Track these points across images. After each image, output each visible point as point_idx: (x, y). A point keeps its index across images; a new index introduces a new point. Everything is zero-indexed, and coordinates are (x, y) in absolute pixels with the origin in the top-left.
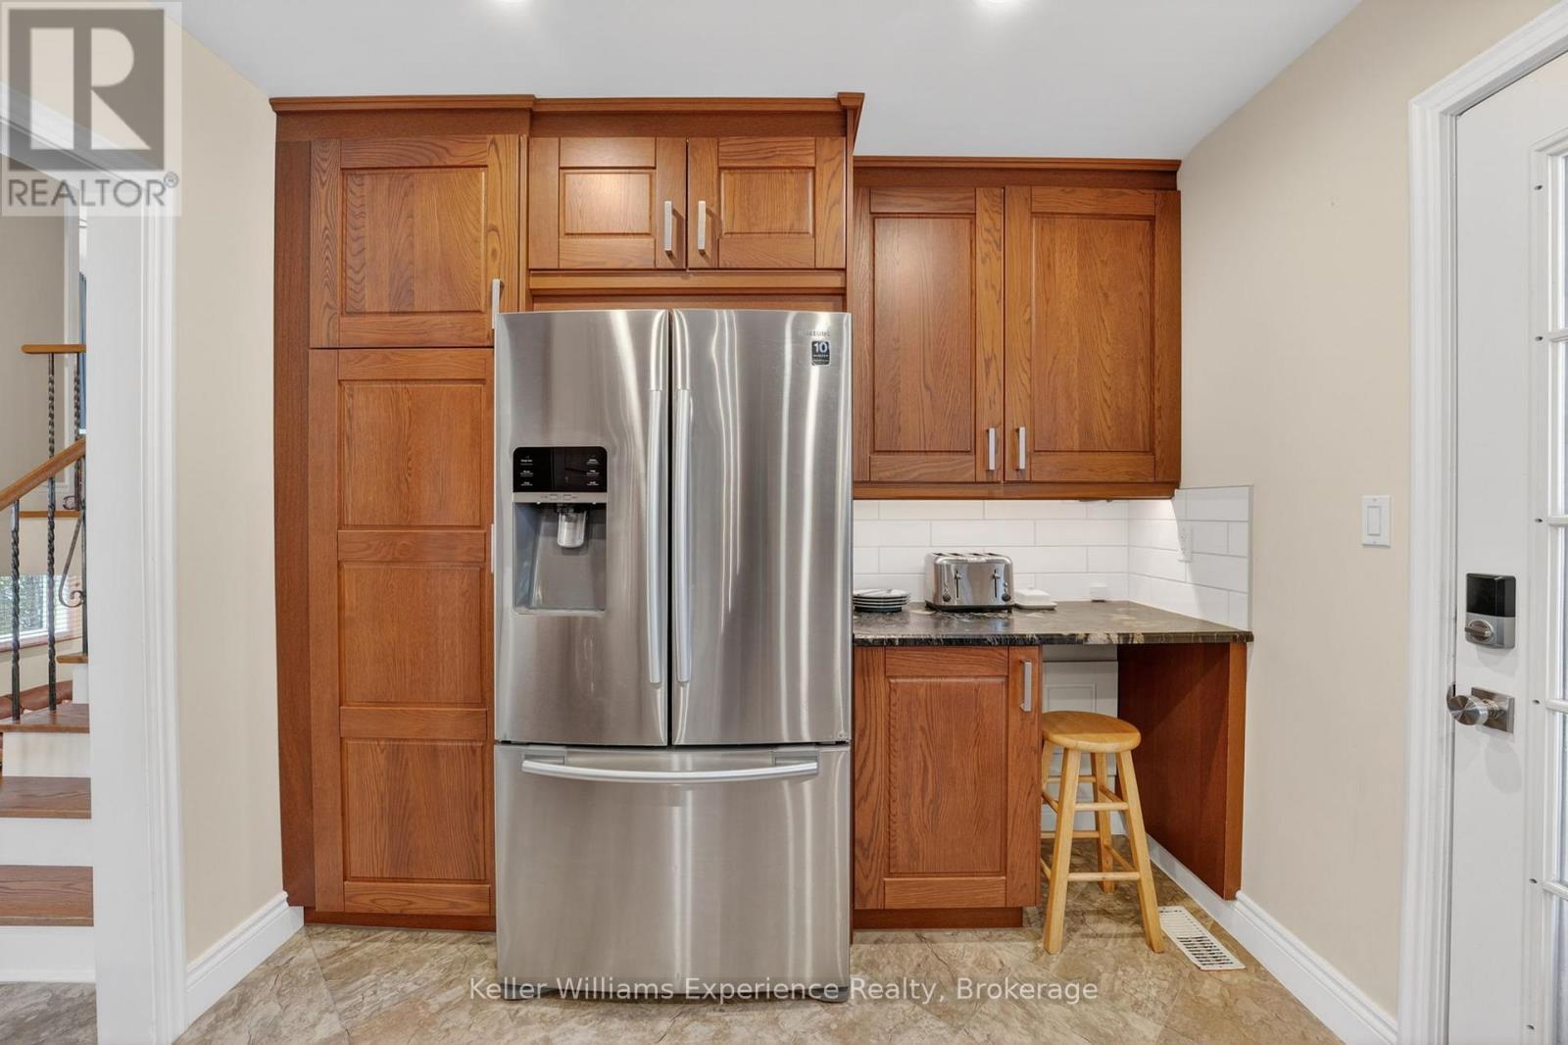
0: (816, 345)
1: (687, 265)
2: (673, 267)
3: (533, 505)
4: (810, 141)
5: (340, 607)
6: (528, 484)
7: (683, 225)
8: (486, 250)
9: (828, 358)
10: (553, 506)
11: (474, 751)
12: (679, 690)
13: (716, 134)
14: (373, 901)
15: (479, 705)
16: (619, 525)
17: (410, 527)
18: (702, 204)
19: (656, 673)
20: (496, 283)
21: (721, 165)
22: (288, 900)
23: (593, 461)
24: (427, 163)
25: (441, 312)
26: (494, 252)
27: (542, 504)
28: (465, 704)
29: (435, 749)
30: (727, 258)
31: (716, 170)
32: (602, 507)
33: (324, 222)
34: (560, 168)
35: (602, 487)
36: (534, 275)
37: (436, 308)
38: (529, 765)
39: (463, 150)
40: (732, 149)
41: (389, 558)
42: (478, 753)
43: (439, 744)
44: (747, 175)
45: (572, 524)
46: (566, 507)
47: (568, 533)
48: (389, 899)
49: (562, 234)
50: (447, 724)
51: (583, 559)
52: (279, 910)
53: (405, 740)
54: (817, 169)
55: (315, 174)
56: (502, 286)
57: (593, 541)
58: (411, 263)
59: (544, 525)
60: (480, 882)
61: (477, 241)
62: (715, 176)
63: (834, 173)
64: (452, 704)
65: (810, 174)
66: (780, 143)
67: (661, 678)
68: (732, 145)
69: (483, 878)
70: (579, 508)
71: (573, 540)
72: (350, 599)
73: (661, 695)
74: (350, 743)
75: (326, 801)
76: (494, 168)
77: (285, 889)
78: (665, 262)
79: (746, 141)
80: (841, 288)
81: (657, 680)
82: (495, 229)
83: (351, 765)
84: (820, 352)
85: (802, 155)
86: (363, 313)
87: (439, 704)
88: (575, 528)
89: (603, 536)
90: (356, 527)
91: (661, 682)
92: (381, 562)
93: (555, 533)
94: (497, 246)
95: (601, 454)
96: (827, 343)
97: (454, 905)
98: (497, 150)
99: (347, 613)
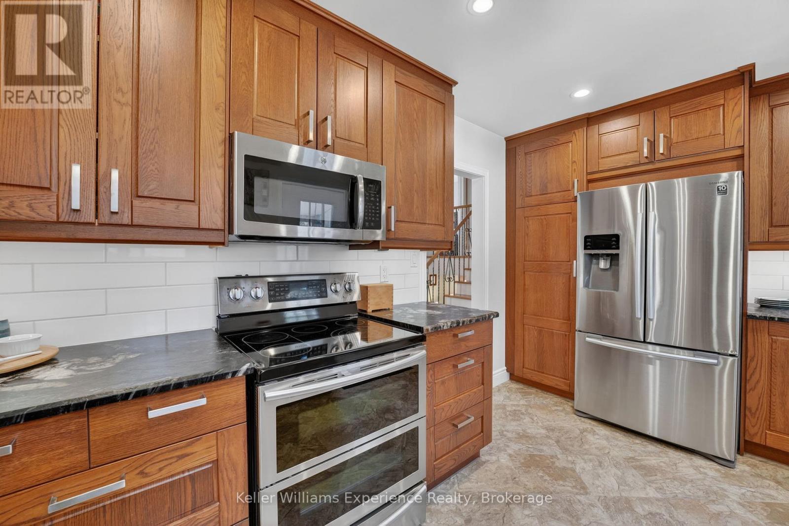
0: (720, 187)
1: (654, 159)
2: (648, 162)
3: (590, 255)
4: (722, 93)
5: (524, 285)
6: (589, 247)
7: (653, 145)
8: (572, 169)
9: (727, 192)
10: (598, 255)
11: (566, 335)
12: (649, 323)
13: (669, 104)
14: (532, 376)
15: (568, 320)
16: (624, 261)
17: (546, 261)
18: (662, 135)
19: (639, 313)
20: (576, 180)
21: (671, 116)
22: (507, 370)
23: (614, 239)
24: (551, 145)
25: (556, 192)
26: (575, 169)
27: (594, 254)
28: (563, 319)
29: (552, 333)
30: (674, 153)
31: (669, 118)
32: (617, 255)
33: (520, 170)
34: (599, 135)
35: (618, 248)
36: (589, 174)
37: (555, 191)
38: (588, 339)
39: (563, 138)
40: (676, 108)
41: (540, 271)
42: (567, 336)
43: (554, 331)
44: (685, 117)
45: (605, 261)
46: (603, 255)
47: (603, 264)
48: (536, 377)
49: (600, 157)
50: (557, 325)
51: (609, 273)
52: (503, 372)
53: (543, 328)
54: (726, 105)
55: (517, 156)
56: (578, 180)
57: (613, 267)
58: (547, 178)
59: (594, 261)
60: (566, 379)
61: (569, 167)
62: (669, 120)
63: (736, 104)
64: (560, 319)
65: (721, 108)
66: (703, 99)
67: (641, 316)
68: (676, 107)
69: (567, 378)
70: (608, 255)
71: (606, 267)
72: (527, 283)
73: (641, 322)
74: (526, 326)
75: (519, 342)
76: (574, 142)
77: (506, 366)
78: (644, 161)
79: (684, 103)
80: (741, 155)
81: (639, 317)
82: (575, 162)
83: (526, 333)
84: (721, 190)
85: (716, 101)
86: (531, 196)
87: (554, 318)
88: (606, 262)
89: (618, 265)
90: (529, 261)
91: (641, 318)
92: (537, 272)
93: (598, 264)
94: (576, 168)
95: (617, 237)
96: (726, 186)
97: (557, 385)
98: (575, 135)
99: (526, 287)
